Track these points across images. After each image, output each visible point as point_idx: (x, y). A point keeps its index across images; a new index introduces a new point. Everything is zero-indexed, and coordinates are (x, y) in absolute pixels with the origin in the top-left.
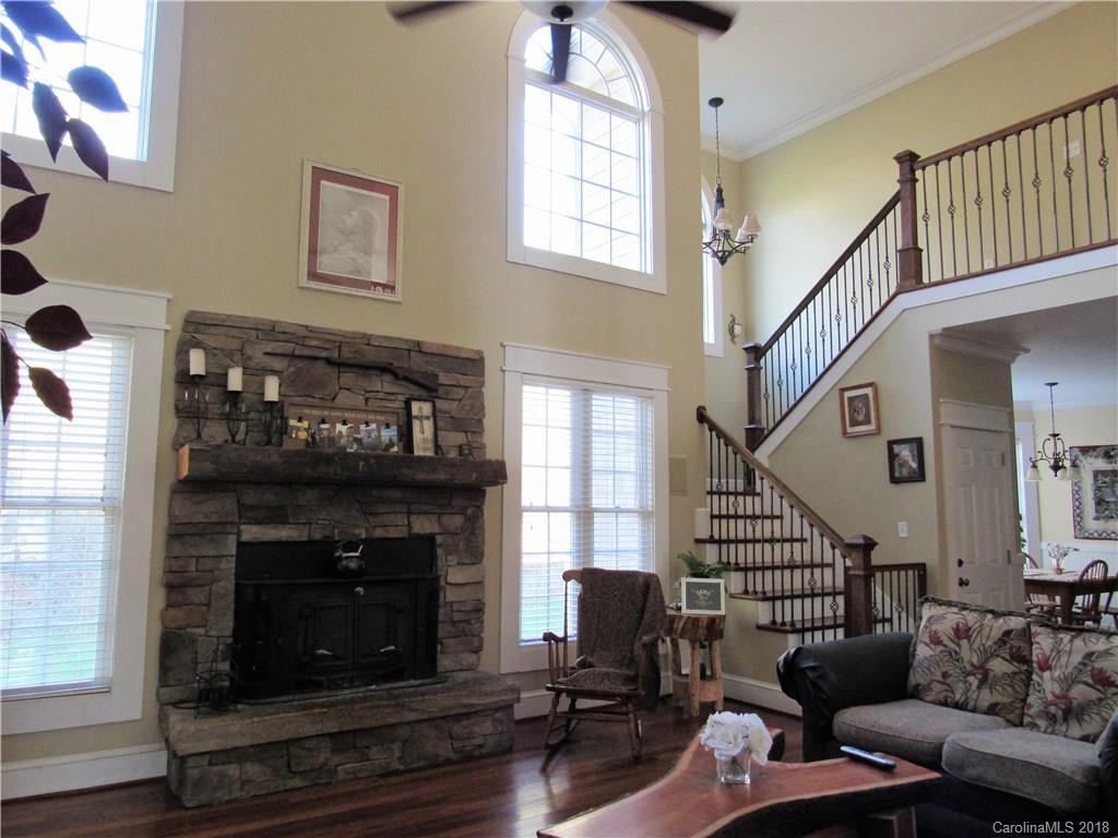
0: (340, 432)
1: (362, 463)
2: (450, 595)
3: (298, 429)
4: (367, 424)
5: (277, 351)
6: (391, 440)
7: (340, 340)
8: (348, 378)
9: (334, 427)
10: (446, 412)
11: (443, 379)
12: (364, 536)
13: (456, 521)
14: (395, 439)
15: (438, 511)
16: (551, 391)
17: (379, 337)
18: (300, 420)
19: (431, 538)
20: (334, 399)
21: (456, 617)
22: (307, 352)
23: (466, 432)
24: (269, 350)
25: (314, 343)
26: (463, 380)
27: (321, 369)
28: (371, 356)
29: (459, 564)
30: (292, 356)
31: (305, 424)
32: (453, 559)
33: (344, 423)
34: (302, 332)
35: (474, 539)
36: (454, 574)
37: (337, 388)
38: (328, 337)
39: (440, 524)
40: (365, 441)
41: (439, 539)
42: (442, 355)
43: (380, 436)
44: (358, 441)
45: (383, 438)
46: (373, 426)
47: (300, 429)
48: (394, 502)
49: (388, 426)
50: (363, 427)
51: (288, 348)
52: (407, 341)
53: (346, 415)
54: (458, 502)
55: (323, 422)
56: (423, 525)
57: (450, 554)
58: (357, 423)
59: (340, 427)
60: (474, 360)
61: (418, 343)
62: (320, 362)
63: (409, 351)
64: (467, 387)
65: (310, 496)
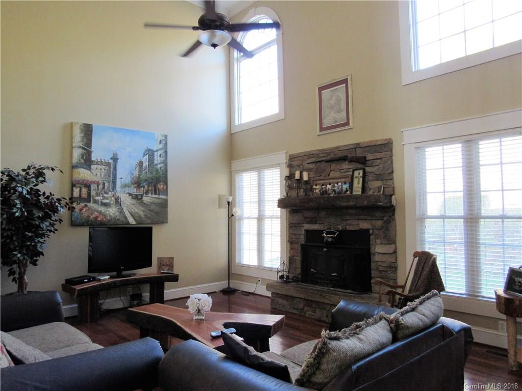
0: (329, 188)
1: (322, 200)
2: (377, 258)
3: (316, 189)
4: (338, 183)
5: (311, 162)
6: (347, 189)
7: (329, 152)
8: (333, 166)
9: (326, 186)
10: (371, 173)
11: (369, 157)
12: (340, 229)
13: (379, 223)
14: (348, 188)
15: (370, 219)
16: (445, 147)
17: (342, 146)
18: (316, 186)
19: (368, 230)
20: (329, 175)
21: (381, 268)
22: (320, 159)
23: (382, 180)
24: (309, 162)
25: (321, 155)
26: (378, 155)
27: (323, 164)
28: (340, 154)
29: (381, 244)
30: (316, 162)
31: (318, 187)
32: (378, 241)
33: (330, 184)
34: (317, 152)
35: (387, 232)
36: (379, 249)
37: (330, 171)
38: (325, 152)
39: (372, 225)
40: (337, 190)
41: (371, 231)
42: (368, 146)
43: (342, 188)
44: (334, 190)
45: (343, 188)
46: (340, 184)
47: (317, 189)
48: (351, 215)
49: (345, 183)
50: (336, 185)
51: (314, 159)
52: (354, 144)
53: (331, 181)
54: (378, 214)
55: (323, 185)
56: (364, 225)
57: (378, 239)
58: (334, 183)
59: (329, 187)
60: (385, 144)
61: (358, 144)
62: (323, 163)
63: (355, 148)
64: (381, 158)
65: (323, 214)
